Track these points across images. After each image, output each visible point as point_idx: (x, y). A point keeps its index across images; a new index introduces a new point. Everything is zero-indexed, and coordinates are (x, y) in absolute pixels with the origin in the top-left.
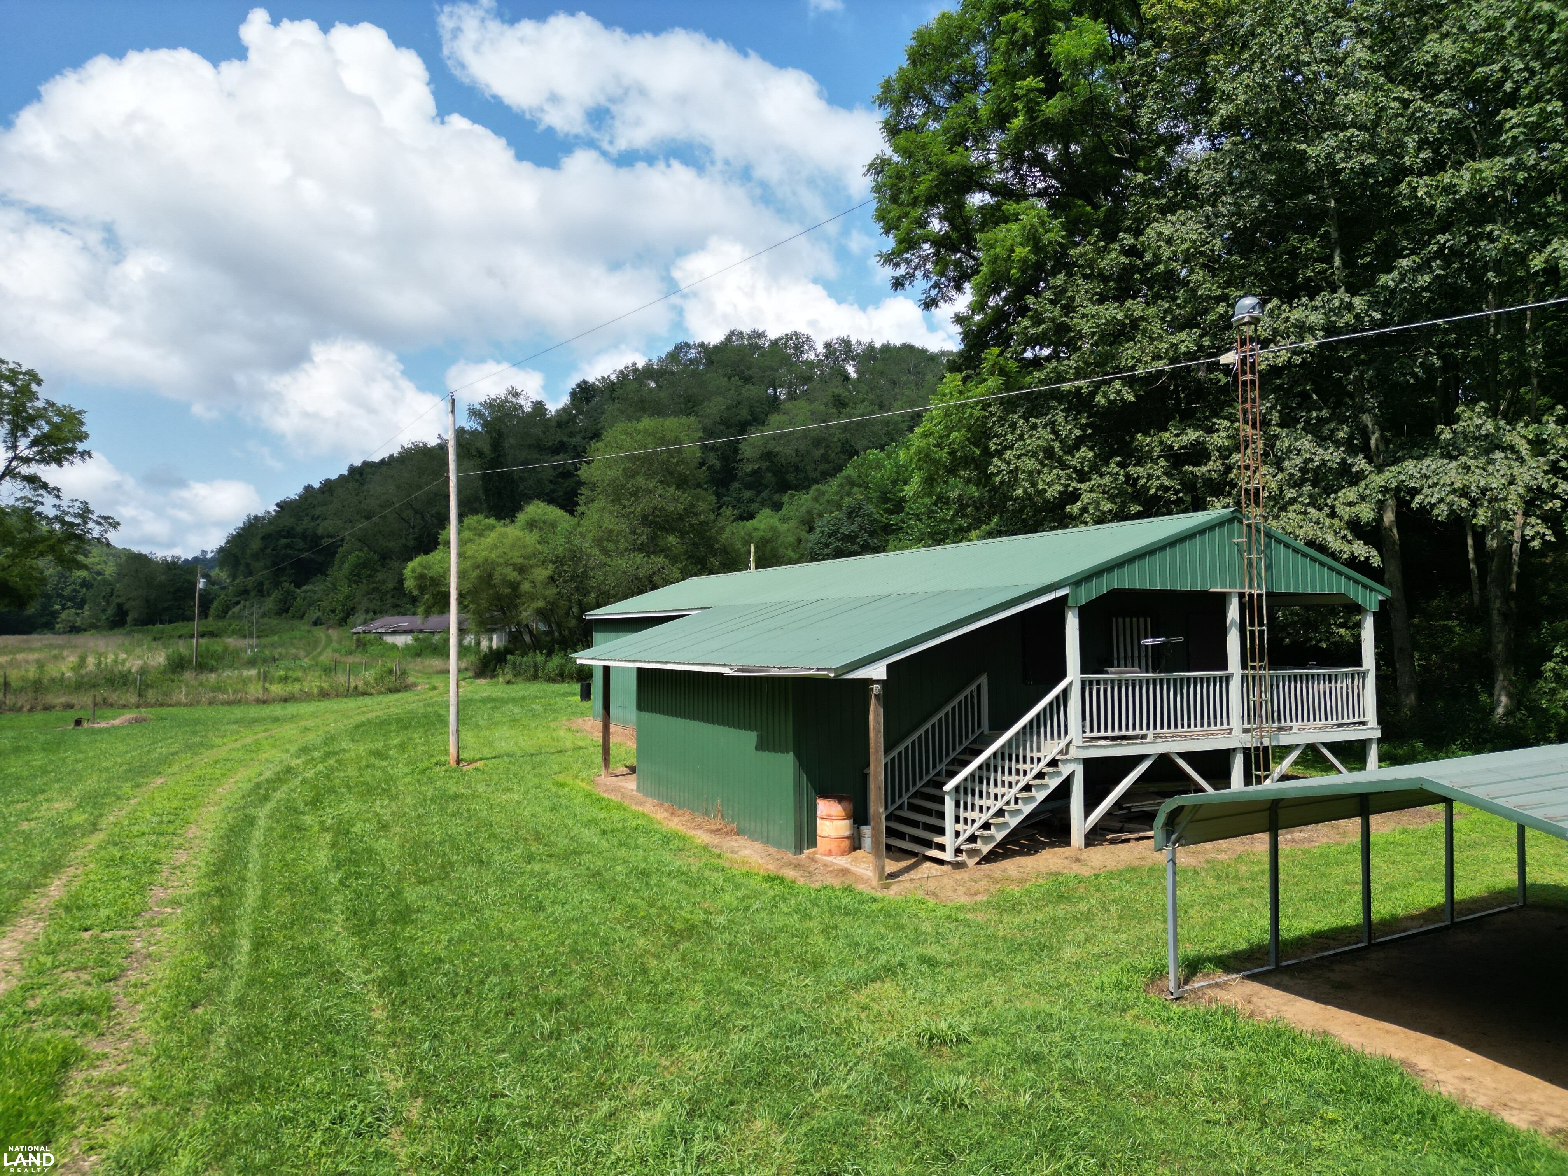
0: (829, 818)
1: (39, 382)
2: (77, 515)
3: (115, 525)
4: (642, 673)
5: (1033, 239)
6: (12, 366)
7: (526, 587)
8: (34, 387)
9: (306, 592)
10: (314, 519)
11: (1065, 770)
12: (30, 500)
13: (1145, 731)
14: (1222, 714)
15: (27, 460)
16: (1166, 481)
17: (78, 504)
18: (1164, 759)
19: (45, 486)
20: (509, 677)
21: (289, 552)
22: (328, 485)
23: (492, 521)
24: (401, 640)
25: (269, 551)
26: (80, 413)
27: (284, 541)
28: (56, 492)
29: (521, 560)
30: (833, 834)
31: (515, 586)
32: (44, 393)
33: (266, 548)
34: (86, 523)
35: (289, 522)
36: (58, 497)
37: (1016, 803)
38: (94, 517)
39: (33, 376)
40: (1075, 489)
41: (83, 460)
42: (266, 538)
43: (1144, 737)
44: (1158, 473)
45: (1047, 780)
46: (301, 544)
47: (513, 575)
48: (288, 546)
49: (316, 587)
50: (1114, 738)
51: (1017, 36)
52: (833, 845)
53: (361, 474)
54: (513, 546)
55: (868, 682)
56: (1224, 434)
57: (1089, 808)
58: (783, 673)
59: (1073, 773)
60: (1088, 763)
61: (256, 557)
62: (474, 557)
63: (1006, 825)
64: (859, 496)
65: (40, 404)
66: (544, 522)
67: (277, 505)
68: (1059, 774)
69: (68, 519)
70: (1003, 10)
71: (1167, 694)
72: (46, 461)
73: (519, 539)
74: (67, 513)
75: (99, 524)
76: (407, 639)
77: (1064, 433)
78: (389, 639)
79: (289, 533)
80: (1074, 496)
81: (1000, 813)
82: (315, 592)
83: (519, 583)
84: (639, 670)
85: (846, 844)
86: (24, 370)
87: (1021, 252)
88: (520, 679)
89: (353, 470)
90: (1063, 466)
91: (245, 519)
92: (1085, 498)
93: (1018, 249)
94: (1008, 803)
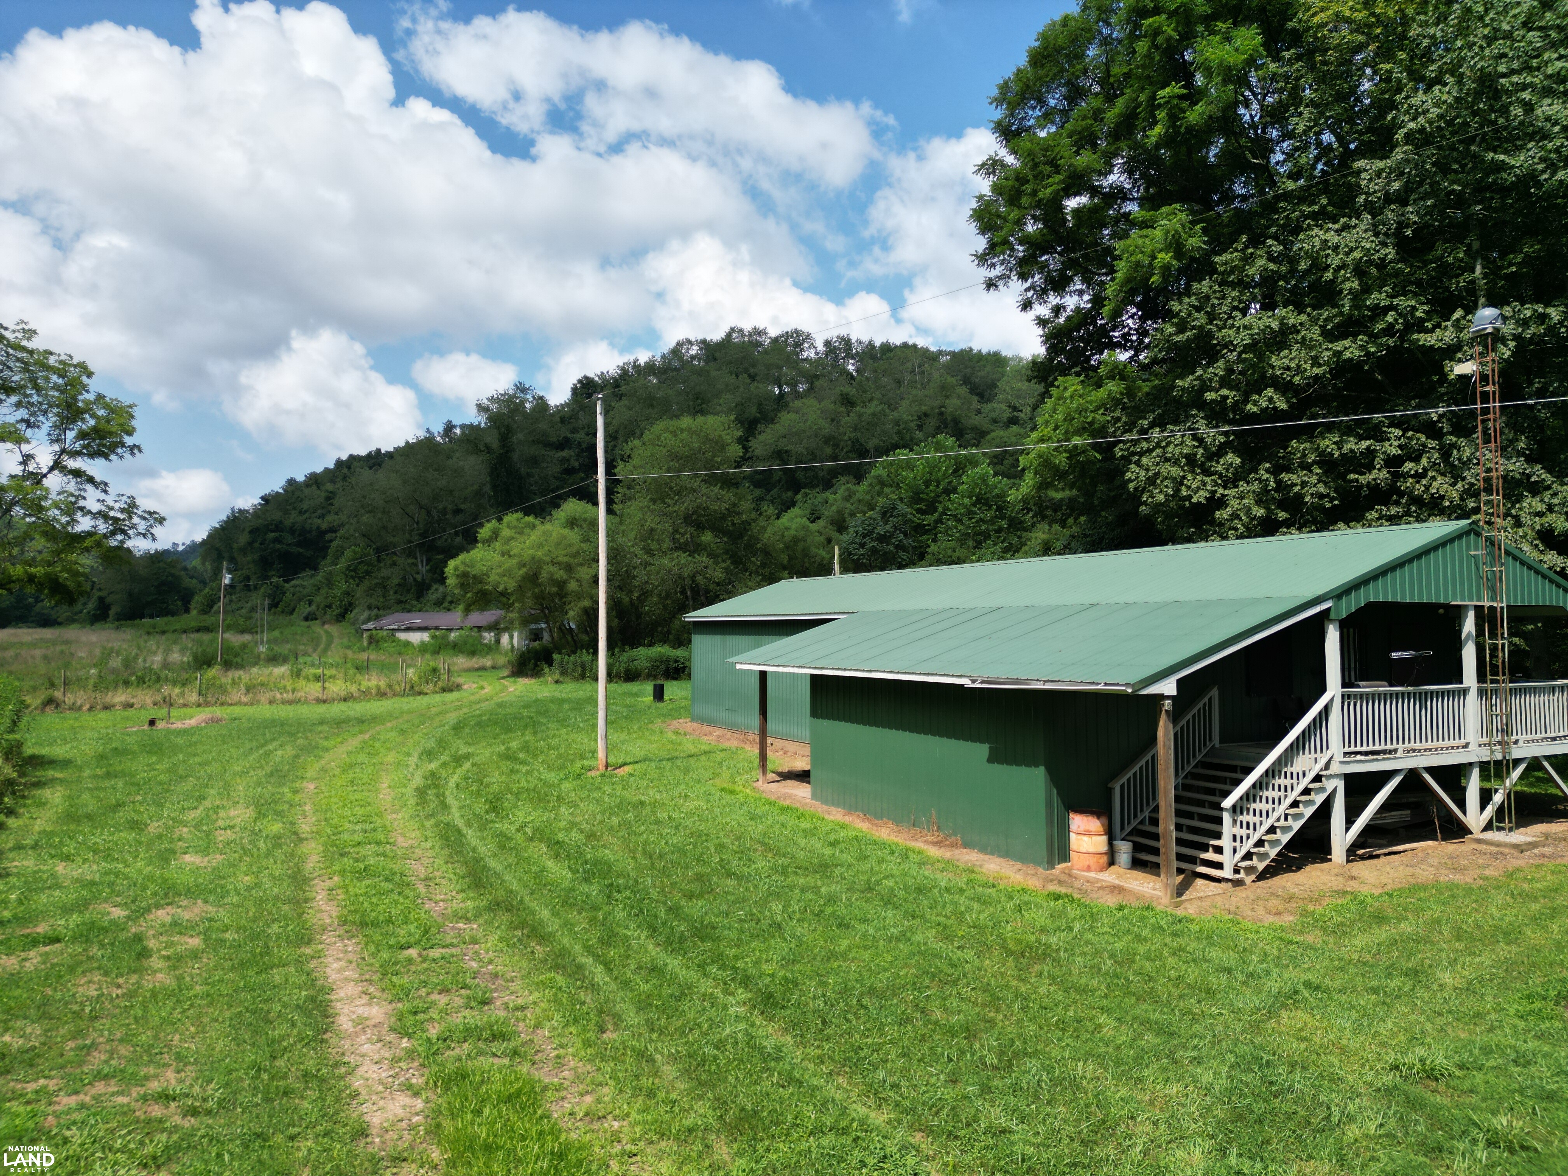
0: (1088, 833)
1: (90, 375)
2: (122, 510)
3: (161, 520)
4: (817, 681)
5: (1176, 245)
6: (63, 358)
7: (573, 586)
8: (84, 379)
9: (295, 586)
10: (301, 512)
11: (1330, 785)
12: (72, 495)
13: (1395, 746)
14: (1458, 729)
15: (74, 454)
16: (1321, 488)
17: (125, 498)
18: (1413, 775)
19: (91, 480)
20: (557, 676)
21: (278, 546)
22: (314, 480)
23: (530, 519)
24: (416, 638)
25: (257, 545)
26: (131, 406)
27: (272, 535)
28: (103, 487)
29: (566, 559)
30: (1092, 850)
31: (561, 585)
32: (95, 386)
33: (253, 542)
34: (130, 518)
35: (277, 515)
36: (105, 492)
37: (1286, 819)
38: (140, 513)
39: (83, 368)
40: (1223, 496)
41: (133, 454)
42: (254, 531)
43: (1395, 751)
44: (1314, 479)
45: (1313, 796)
46: (289, 539)
47: (560, 574)
48: (276, 540)
49: (305, 581)
50: (1366, 753)
51: (1160, 40)
52: (1092, 861)
53: (349, 468)
54: (558, 544)
55: (1162, 697)
56: (1396, 443)
57: (1349, 822)
58: (1048, 686)
59: (1335, 790)
60: (1349, 779)
61: (243, 551)
62: (520, 555)
63: (1278, 841)
64: (893, 496)
65: (91, 397)
66: (585, 520)
67: (262, 498)
68: (1323, 789)
69: (112, 514)
70: (1142, 13)
71: (1411, 707)
72: (92, 455)
73: (564, 537)
74: (112, 508)
75: (145, 519)
76: (425, 636)
77: (1209, 440)
78: (402, 636)
79: (278, 527)
80: (1221, 503)
81: (1272, 830)
82: (304, 587)
83: (565, 582)
84: (813, 677)
85: (1104, 859)
86: (75, 361)
87: (1164, 257)
88: (567, 679)
89: (339, 463)
90: (1207, 472)
91: (228, 512)
92: (1235, 503)
93: (1160, 256)
94: (1278, 820)
